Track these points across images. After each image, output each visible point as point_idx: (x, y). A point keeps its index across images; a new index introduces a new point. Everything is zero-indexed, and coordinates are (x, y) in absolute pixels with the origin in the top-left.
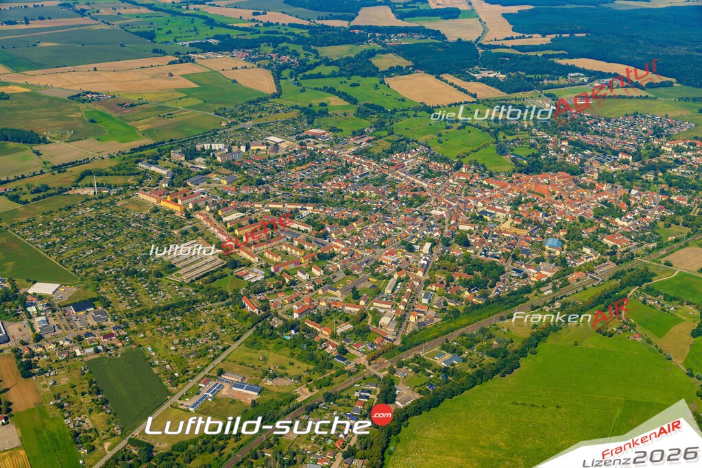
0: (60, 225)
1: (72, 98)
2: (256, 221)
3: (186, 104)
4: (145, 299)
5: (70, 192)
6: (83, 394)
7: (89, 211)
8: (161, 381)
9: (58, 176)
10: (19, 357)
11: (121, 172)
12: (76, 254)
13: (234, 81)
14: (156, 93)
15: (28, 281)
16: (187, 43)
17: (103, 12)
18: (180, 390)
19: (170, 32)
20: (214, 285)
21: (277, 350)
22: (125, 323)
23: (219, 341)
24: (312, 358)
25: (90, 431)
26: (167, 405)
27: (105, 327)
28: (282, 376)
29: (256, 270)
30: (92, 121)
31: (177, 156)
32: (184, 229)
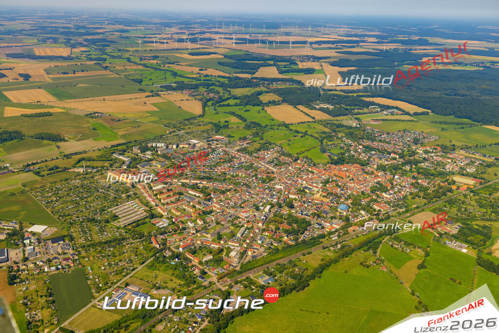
0: (59, 190)
1: (87, 115)
2: (171, 190)
3: (149, 120)
4: (95, 237)
5: (70, 170)
6: (41, 296)
7: (77, 182)
8: (90, 289)
9: (66, 161)
10: (10, 272)
11: (102, 159)
12: (63, 208)
13: (180, 107)
14: (134, 114)
15: (30, 224)
16: (159, 86)
17: (118, 68)
18: (100, 295)
19: (151, 79)
20: (138, 229)
21: (165, 271)
22: (79, 252)
23: (131, 265)
24: (184, 277)
25: (39, 321)
26: (90, 305)
27: (66, 253)
28: (163, 288)
29: (164, 220)
30: (94, 129)
31: (136, 150)
32: (128, 194)
